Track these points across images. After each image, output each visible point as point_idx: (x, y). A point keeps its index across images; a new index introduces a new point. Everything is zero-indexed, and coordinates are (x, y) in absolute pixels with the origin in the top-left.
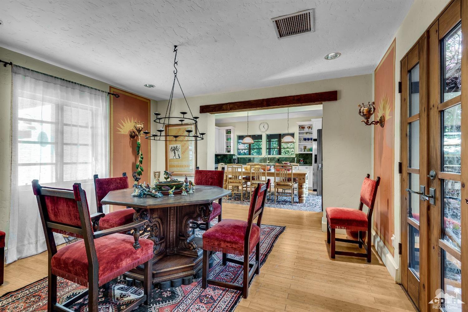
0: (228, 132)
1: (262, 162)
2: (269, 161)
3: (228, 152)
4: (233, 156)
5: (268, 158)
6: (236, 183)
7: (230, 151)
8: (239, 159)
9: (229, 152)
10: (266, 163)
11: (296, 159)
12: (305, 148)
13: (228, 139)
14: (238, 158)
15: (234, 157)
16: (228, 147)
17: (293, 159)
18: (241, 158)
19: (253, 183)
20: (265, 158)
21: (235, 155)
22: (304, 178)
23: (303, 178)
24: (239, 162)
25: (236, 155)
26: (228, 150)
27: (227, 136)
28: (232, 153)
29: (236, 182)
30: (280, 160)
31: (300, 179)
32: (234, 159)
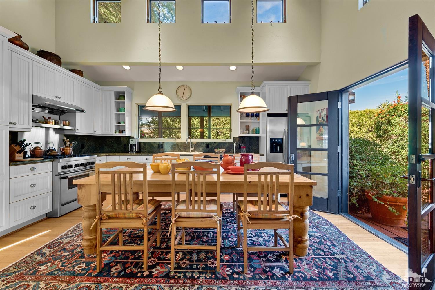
0: (120, 96)
1: (182, 149)
2: (193, 149)
3: (119, 133)
4: (130, 140)
5: (192, 143)
6: (125, 218)
7: (125, 131)
8: (142, 144)
9: (122, 131)
10: (189, 151)
11: (235, 144)
12: (247, 128)
13: (120, 108)
14: (140, 143)
15: (131, 142)
16: (119, 123)
17: (231, 144)
18: (145, 143)
19: (180, 217)
20: (188, 142)
21: (133, 138)
22: (309, 194)
23: (307, 195)
24: (142, 150)
25: (135, 138)
26: (121, 129)
27: (118, 104)
28: (127, 134)
29: (127, 216)
30: (210, 147)
31: (300, 197)
32: (131, 145)
